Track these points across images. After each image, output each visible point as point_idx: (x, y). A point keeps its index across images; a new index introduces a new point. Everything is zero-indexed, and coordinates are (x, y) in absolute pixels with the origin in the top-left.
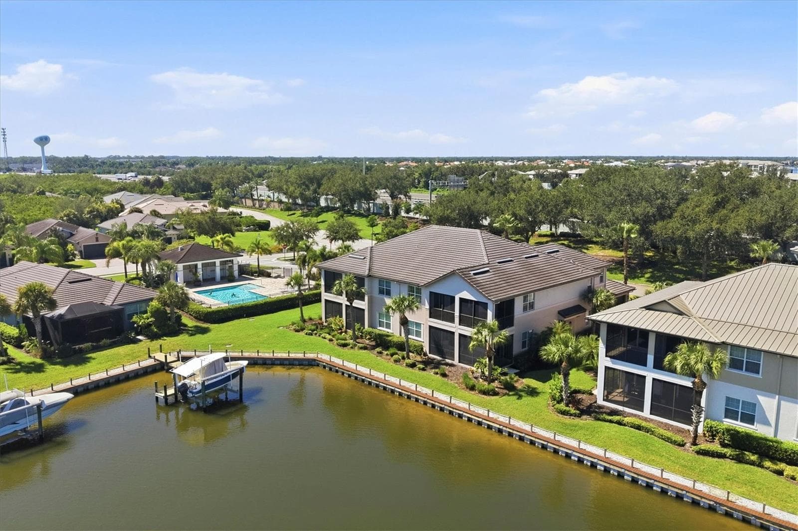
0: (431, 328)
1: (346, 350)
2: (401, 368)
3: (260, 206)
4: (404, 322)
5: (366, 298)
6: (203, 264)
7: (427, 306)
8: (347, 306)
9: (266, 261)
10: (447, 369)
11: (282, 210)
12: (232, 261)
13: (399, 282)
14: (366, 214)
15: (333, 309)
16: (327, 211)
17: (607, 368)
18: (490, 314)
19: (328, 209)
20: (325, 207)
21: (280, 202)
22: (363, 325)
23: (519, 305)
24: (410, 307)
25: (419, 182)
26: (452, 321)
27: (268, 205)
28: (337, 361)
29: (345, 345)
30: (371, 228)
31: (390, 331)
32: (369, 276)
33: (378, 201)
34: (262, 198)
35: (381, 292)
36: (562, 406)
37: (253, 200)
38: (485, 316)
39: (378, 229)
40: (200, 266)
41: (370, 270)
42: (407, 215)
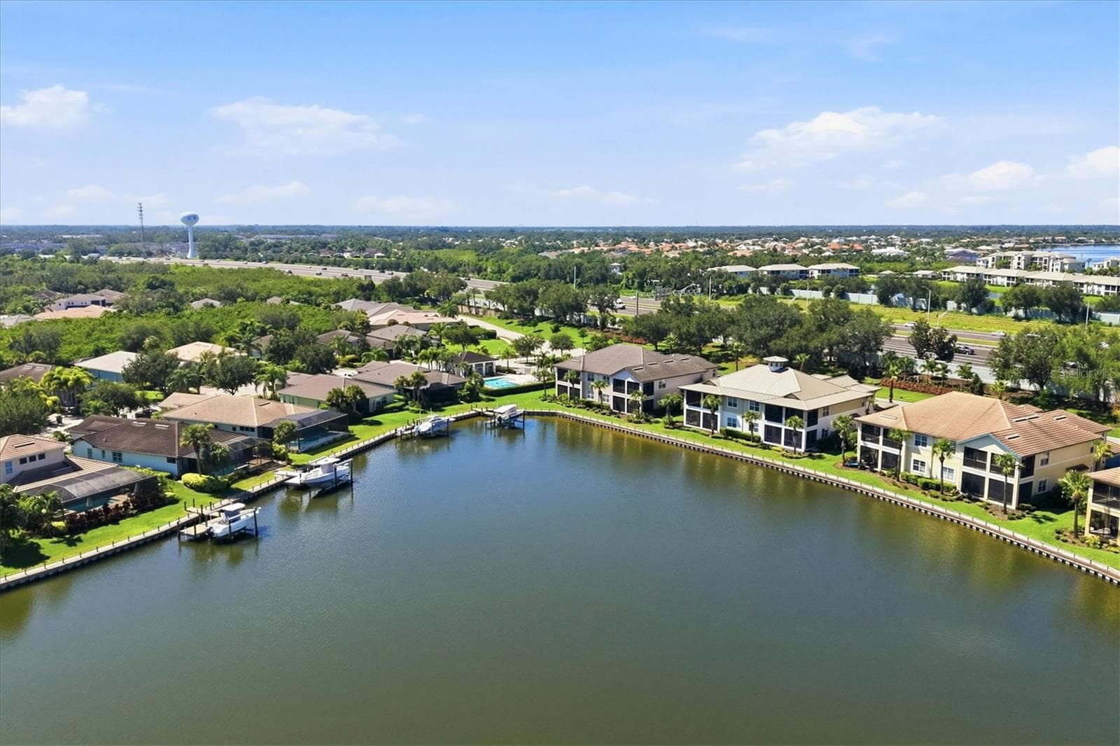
0: (614, 397)
1: (571, 409)
2: (599, 415)
3: (477, 313)
4: (600, 393)
5: (581, 383)
6: (476, 365)
7: (612, 386)
8: (570, 388)
9: (512, 363)
10: (620, 415)
11: (499, 318)
12: (492, 363)
13: (598, 374)
14: (579, 325)
15: (562, 389)
16: (542, 321)
17: (687, 410)
18: (641, 388)
19: (543, 319)
20: (540, 316)
21: (497, 310)
22: (579, 397)
23: (656, 385)
24: (603, 386)
25: (633, 282)
26: (624, 393)
27: (484, 312)
28: (567, 413)
29: (570, 407)
30: (582, 338)
31: (593, 400)
32: (583, 371)
33: (588, 314)
34: (477, 305)
35: (589, 379)
36: (667, 426)
37: (470, 307)
38: (638, 389)
39: (587, 339)
40: (474, 366)
41: (583, 368)
42: (612, 327)
